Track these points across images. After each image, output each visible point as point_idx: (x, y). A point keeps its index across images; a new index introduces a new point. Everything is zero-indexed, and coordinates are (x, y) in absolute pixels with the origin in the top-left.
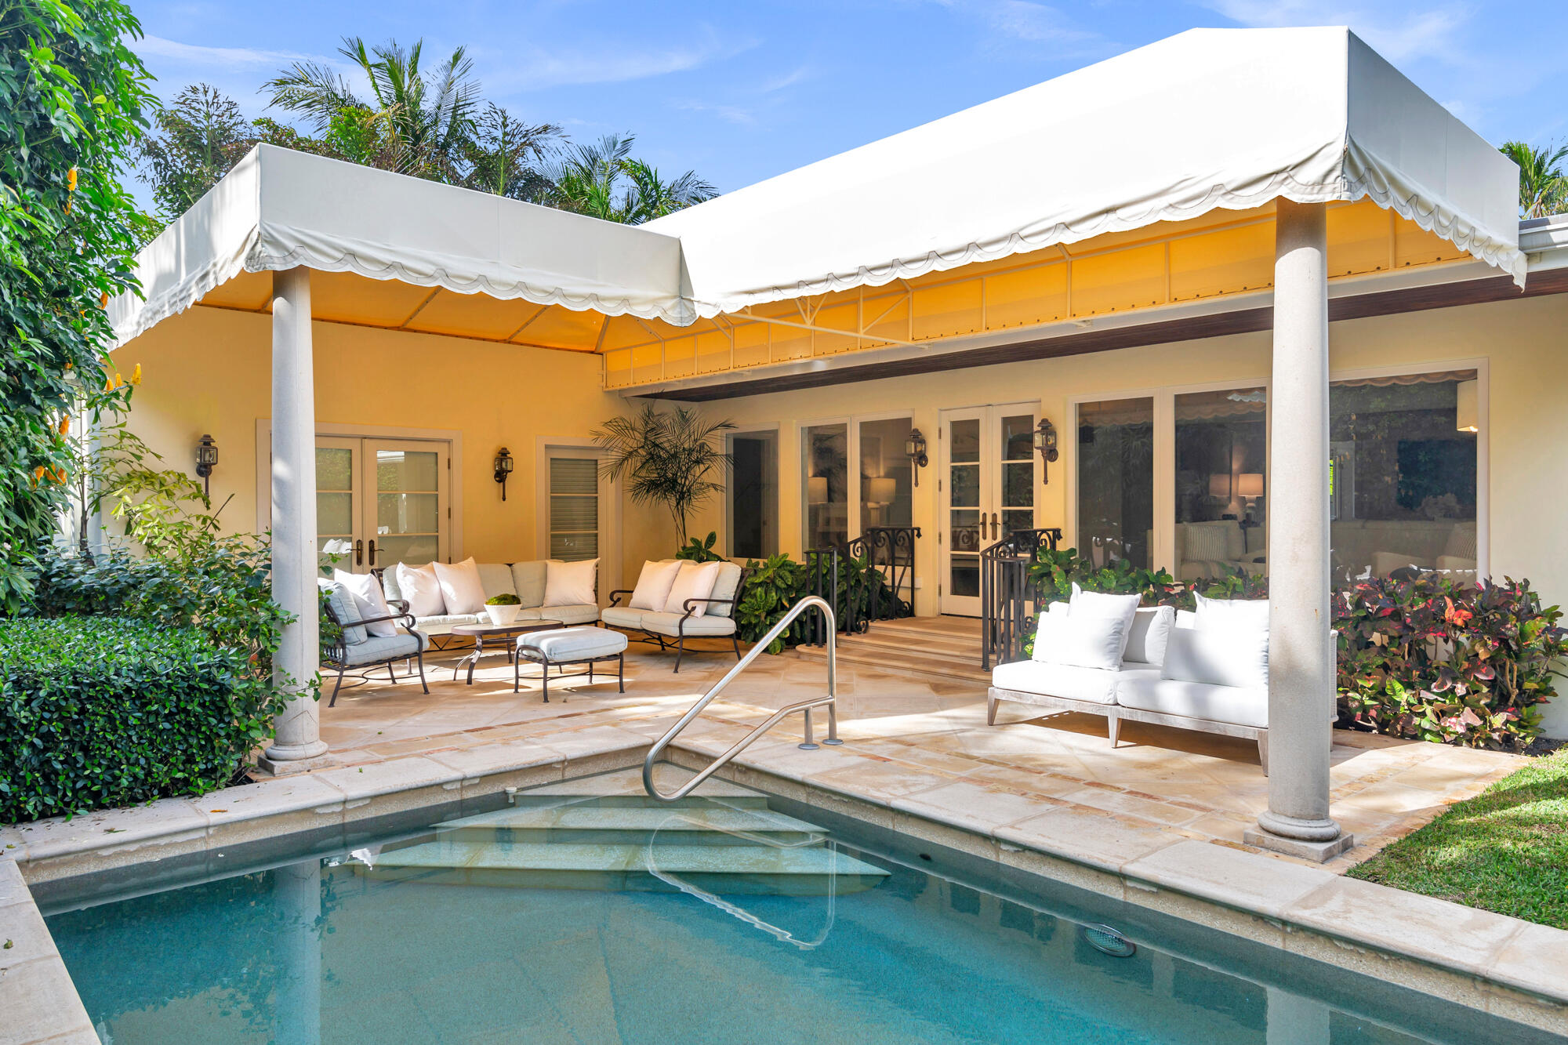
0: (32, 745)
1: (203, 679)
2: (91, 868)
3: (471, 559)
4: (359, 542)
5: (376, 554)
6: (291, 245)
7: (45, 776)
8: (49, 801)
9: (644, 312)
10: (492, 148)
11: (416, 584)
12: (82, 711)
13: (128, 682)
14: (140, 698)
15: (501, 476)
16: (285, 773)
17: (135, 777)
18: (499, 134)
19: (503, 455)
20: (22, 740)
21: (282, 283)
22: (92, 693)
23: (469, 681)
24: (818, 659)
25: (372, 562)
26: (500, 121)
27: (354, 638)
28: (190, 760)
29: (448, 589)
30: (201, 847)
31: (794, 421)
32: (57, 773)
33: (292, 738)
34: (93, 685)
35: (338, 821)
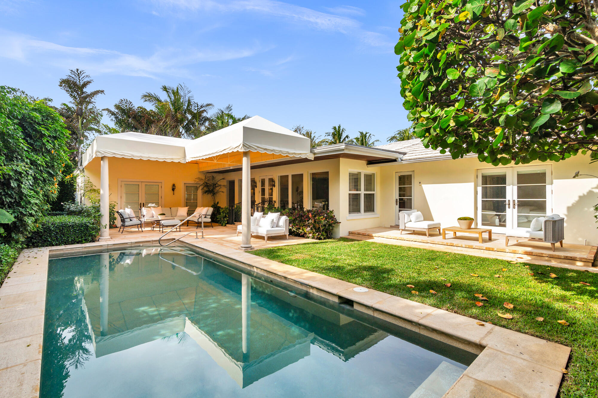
0: (54, 233)
1: (84, 224)
2: (62, 252)
4: (141, 203)
6: (103, 152)
7: (57, 239)
8: (57, 243)
9: (176, 161)
10: (195, 112)
11: (146, 211)
12: (63, 229)
13: (71, 224)
14: (73, 226)
15: (173, 190)
16: (101, 241)
17: (72, 240)
18: (196, 108)
19: (174, 185)
20: (52, 233)
21: (102, 158)
22: (64, 226)
23: (153, 230)
26: (197, 105)
27: (127, 221)
28: (82, 237)
29: (154, 212)
30: (81, 250)
32: (58, 238)
33: (103, 235)
34: (64, 225)
35: (107, 248)
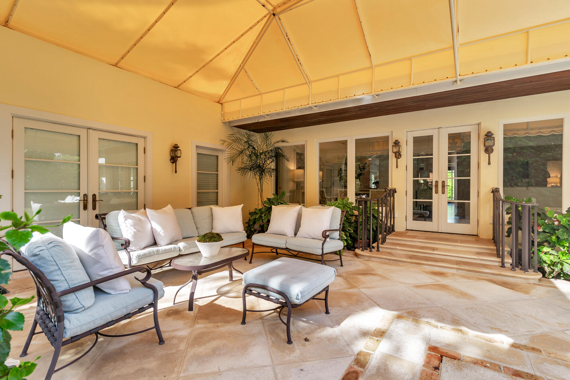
3: (169, 206)
4: (85, 196)
5: (97, 203)
15: (174, 159)
19: (175, 148)
24: (376, 259)
25: (94, 208)
29: (158, 228)
31: (315, 140)
